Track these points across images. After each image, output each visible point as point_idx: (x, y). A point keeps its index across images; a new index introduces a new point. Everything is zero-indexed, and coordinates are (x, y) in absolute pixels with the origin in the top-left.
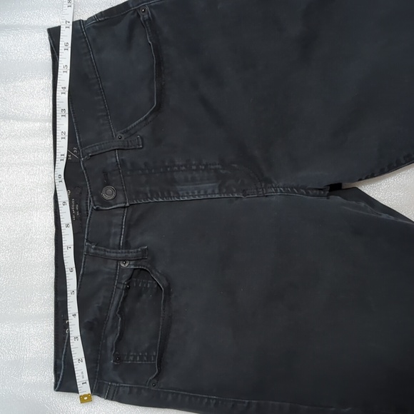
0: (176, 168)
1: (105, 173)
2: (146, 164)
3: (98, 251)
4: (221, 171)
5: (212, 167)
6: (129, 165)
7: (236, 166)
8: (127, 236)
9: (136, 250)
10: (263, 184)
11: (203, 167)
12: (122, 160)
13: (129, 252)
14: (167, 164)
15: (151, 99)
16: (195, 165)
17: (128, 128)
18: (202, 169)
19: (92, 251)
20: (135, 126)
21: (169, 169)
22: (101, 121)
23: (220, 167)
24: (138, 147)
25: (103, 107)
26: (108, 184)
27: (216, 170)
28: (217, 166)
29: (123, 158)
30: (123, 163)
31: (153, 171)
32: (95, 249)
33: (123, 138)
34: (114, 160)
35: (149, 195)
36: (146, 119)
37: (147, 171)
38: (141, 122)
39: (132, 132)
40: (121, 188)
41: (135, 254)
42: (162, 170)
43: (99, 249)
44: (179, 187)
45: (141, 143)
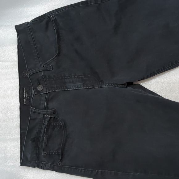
0: (66, 77)
1: (38, 80)
2: (54, 76)
3: (36, 111)
4: (84, 78)
5: (80, 77)
6: (47, 77)
7: (89, 76)
8: (47, 104)
9: (50, 110)
10: (100, 83)
11: (77, 77)
12: (45, 75)
13: (48, 111)
14: (62, 76)
15: (56, 51)
16: (73, 76)
17: (47, 62)
18: (76, 78)
19: (33, 110)
20: (49, 61)
21: (63, 78)
22: (36, 60)
23: (83, 76)
24: (50, 69)
25: (37, 55)
26: (40, 84)
27: (82, 78)
28: (82, 76)
29: (45, 74)
30: (45, 76)
31: (57, 79)
32: (35, 110)
33: (45, 67)
34: (41, 75)
35: (56, 88)
36: (54, 59)
37: (55, 79)
38: (52, 60)
39: (48, 64)
40: (45, 86)
41: (50, 112)
42: (60, 78)
43: (36, 110)
44: (67, 85)
45: (52, 68)
